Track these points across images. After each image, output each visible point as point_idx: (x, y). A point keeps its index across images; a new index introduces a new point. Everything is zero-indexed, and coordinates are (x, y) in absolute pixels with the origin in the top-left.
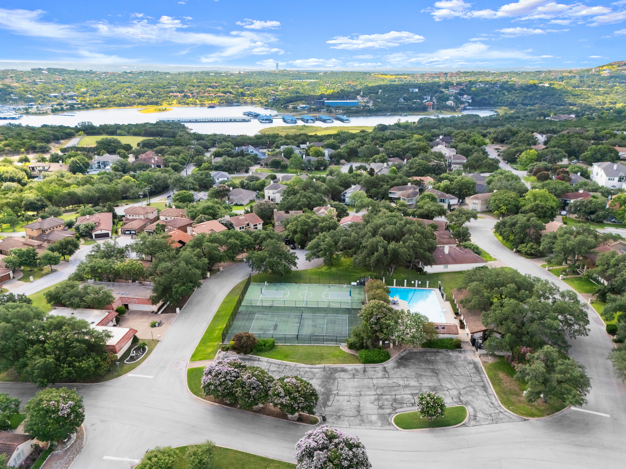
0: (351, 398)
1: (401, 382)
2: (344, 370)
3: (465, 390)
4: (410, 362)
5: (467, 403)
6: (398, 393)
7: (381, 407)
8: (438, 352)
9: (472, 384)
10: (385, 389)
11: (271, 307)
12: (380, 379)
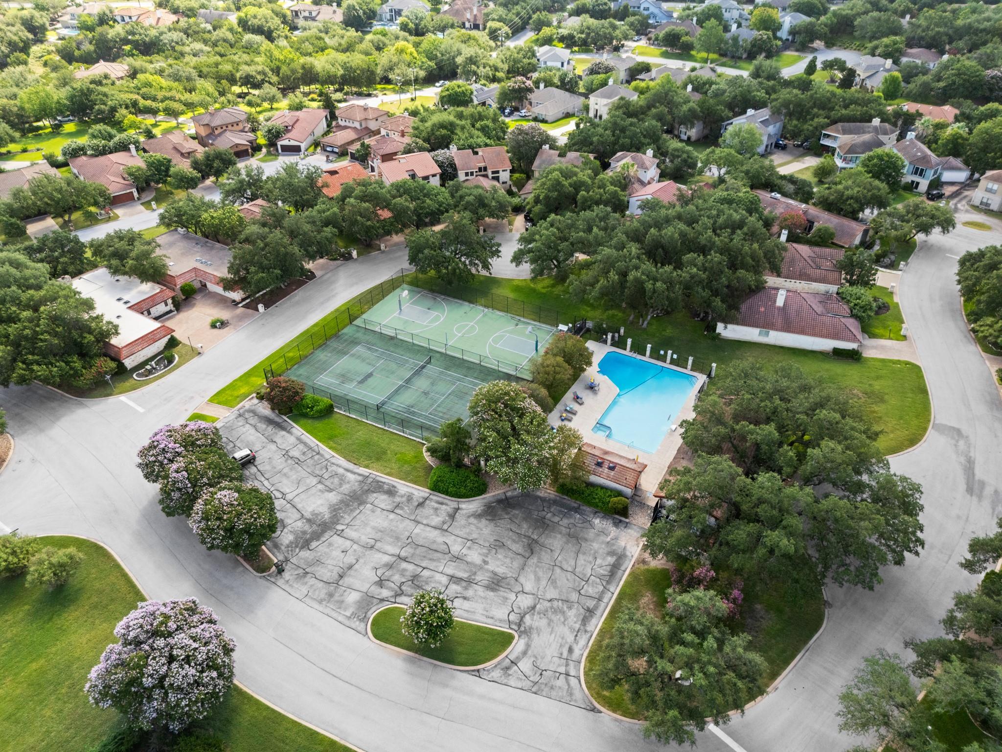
0: (355, 547)
1: (456, 548)
2: (391, 492)
3: (549, 604)
4: (508, 513)
5: (526, 632)
6: (432, 565)
7: (380, 583)
8: (577, 510)
9: (574, 597)
10: (420, 550)
11: (392, 338)
12: (428, 529)
